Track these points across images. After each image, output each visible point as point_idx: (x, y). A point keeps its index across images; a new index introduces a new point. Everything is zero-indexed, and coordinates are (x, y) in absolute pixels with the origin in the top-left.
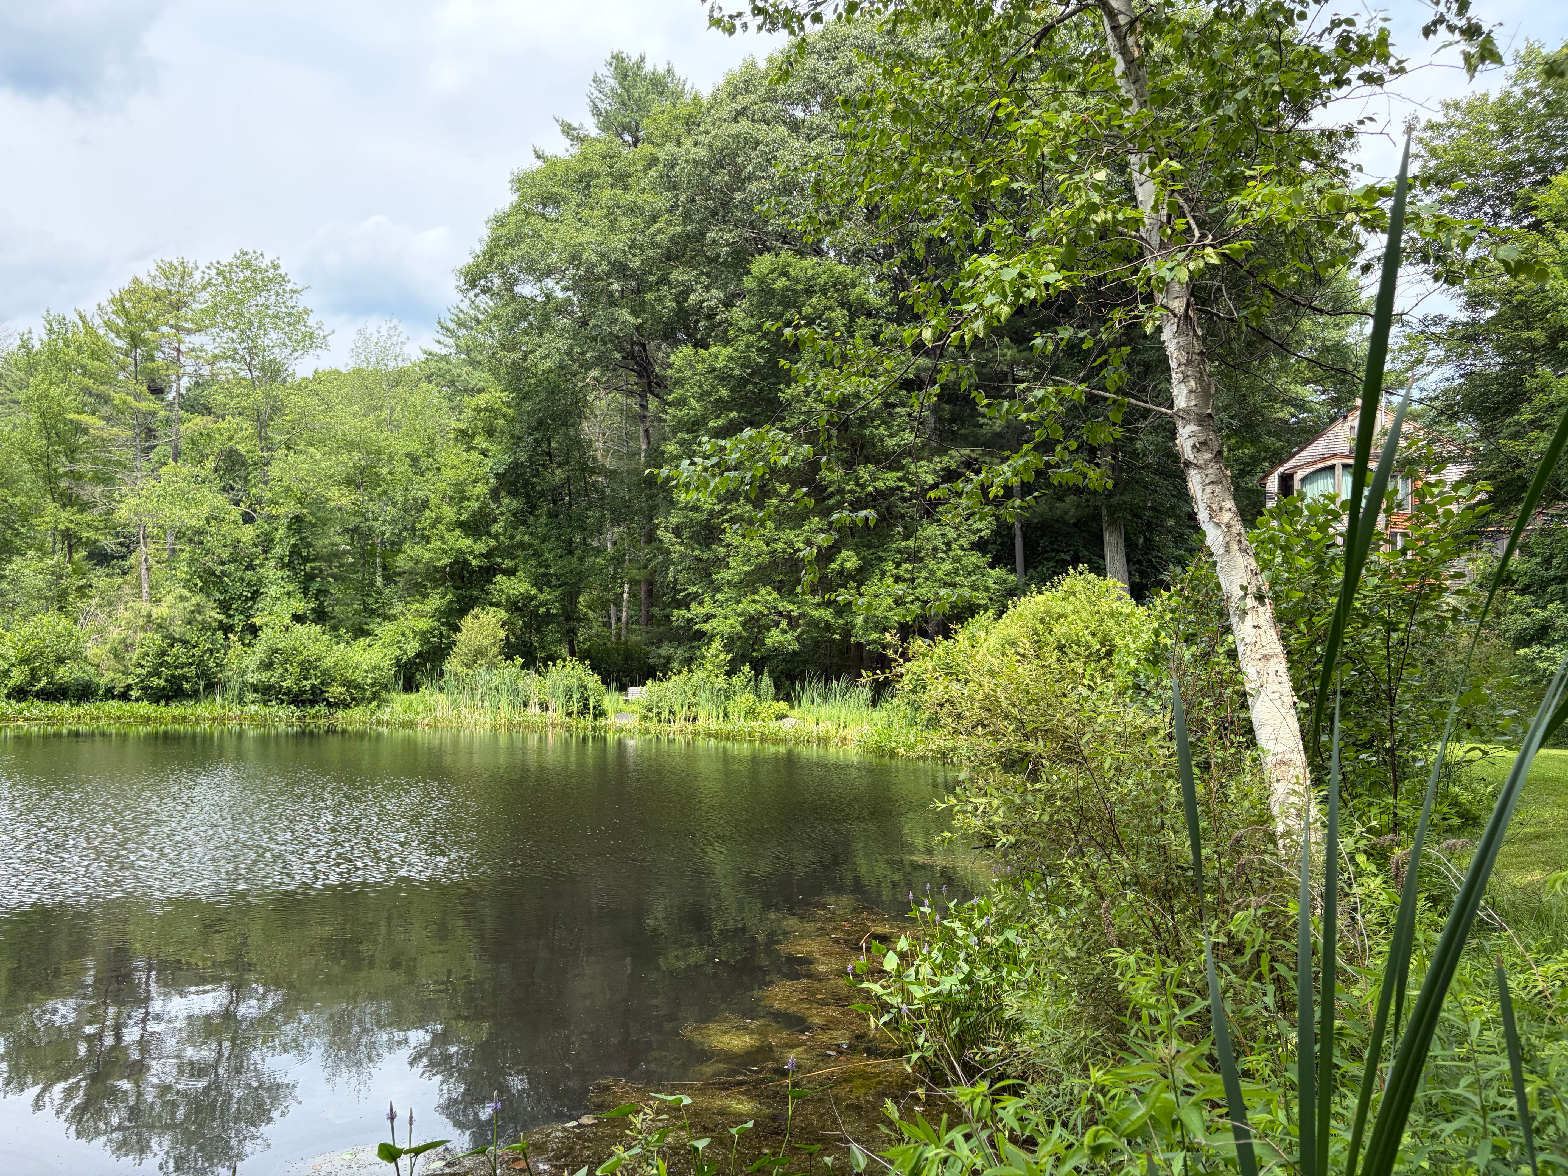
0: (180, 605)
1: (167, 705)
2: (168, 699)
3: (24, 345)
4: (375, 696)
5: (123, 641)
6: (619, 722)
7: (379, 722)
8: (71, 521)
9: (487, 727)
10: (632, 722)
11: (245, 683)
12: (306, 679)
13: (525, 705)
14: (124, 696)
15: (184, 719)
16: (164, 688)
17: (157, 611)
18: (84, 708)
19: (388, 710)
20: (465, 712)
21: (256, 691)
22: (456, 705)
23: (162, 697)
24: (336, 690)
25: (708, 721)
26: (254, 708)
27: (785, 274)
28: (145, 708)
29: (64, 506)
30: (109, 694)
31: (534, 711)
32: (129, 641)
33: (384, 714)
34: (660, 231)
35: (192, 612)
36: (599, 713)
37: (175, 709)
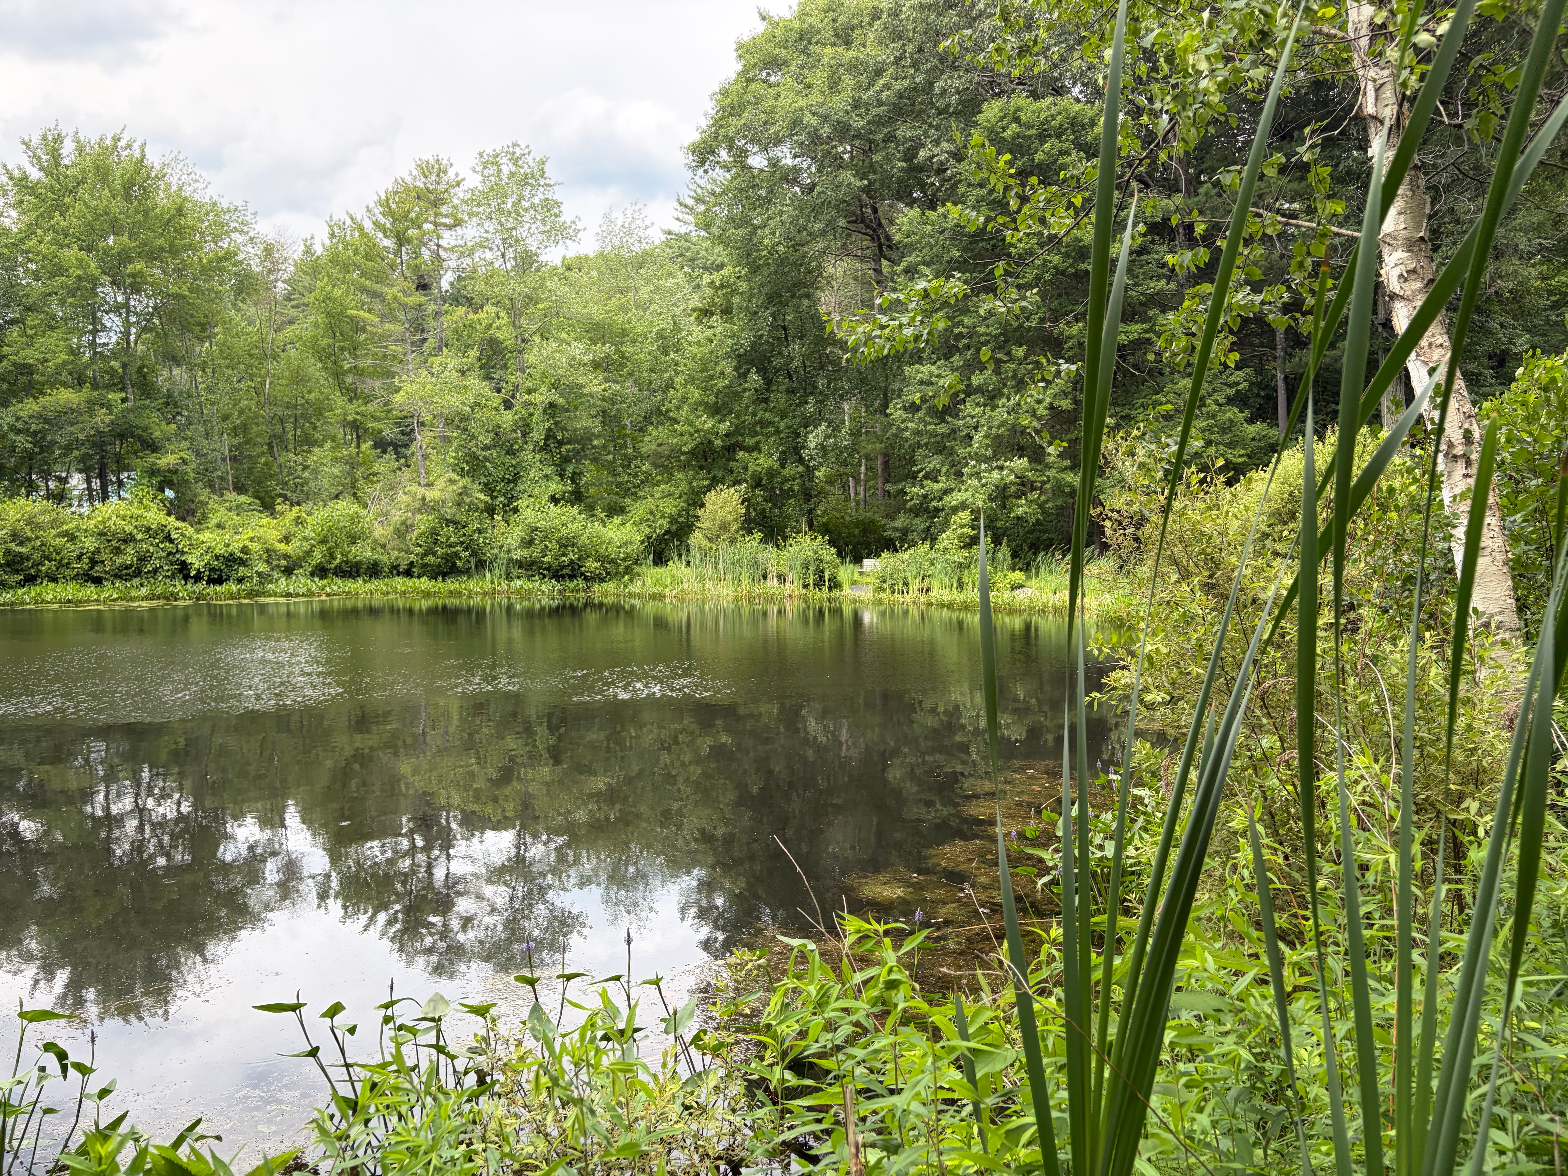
0: (450, 488)
1: (444, 580)
2: (444, 575)
3: (308, 251)
4: (628, 570)
5: (404, 523)
6: (856, 594)
7: (631, 595)
8: (357, 413)
9: (730, 598)
10: (866, 594)
11: (510, 560)
12: (564, 555)
13: (765, 577)
14: (408, 573)
15: (460, 593)
16: (439, 566)
17: (432, 494)
18: (376, 585)
19: (639, 583)
20: (709, 585)
21: (521, 567)
22: (701, 579)
23: (438, 574)
24: (592, 565)
25: (941, 593)
26: (518, 583)
27: (1017, 120)
28: (424, 583)
29: (350, 400)
30: (395, 570)
31: (772, 583)
32: (409, 522)
33: (635, 588)
34: (887, 87)
35: (460, 494)
36: (835, 584)
37: (451, 585)
